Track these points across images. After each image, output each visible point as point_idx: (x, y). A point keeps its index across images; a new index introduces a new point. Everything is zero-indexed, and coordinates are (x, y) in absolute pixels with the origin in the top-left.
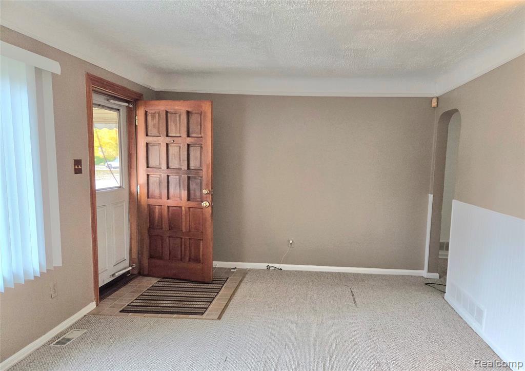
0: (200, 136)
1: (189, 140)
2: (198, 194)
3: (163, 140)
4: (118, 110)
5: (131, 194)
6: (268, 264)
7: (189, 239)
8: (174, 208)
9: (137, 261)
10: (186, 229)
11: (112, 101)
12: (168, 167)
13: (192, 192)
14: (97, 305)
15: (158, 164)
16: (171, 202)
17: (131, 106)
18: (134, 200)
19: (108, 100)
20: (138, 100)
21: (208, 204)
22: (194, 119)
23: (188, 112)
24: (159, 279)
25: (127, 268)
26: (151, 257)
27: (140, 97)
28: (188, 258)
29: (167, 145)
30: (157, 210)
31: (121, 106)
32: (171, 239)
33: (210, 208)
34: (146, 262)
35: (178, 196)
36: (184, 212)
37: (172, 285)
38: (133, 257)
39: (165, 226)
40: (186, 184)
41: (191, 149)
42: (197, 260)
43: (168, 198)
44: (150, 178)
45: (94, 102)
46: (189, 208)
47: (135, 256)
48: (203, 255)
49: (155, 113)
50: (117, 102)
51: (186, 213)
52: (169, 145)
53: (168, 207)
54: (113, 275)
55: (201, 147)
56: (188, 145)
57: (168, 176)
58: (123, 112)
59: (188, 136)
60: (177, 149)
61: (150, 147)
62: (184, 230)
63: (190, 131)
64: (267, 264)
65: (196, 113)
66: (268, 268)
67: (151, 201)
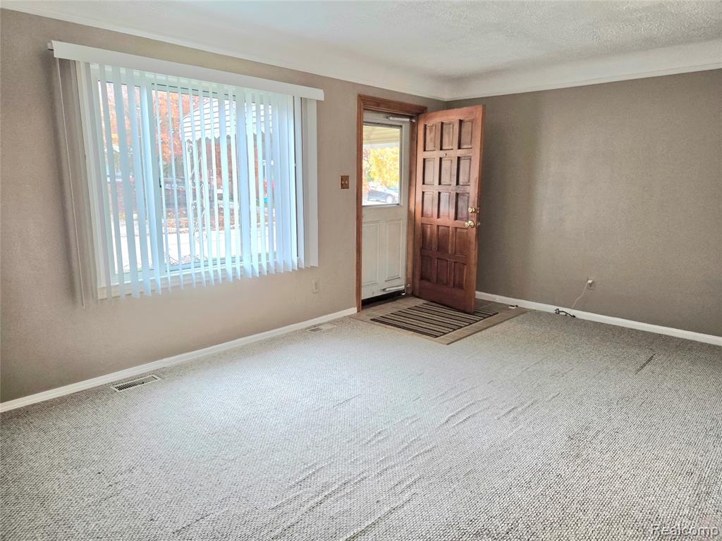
0: (470, 147)
1: (460, 153)
2: (465, 212)
3: (438, 154)
4: (401, 126)
5: (409, 212)
6: (558, 308)
7: (455, 262)
8: (443, 228)
9: (411, 280)
10: (452, 250)
11: (391, 118)
12: (440, 184)
13: (459, 210)
14: (358, 311)
15: (432, 181)
16: (441, 221)
17: (414, 121)
18: (411, 217)
19: (387, 118)
20: (420, 114)
21: (472, 224)
22: (466, 128)
23: (461, 122)
24: (425, 302)
25: (400, 286)
26: (422, 278)
27: (423, 111)
28: (452, 283)
29: (441, 159)
30: (429, 230)
31: (404, 122)
32: (439, 260)
33: (474, 229)
34: (417, 282)
35: (447, 216)
36: (451, 233)
37: (437, 309)
38: (408, 277)
39: (434, 246)
40: (454, 201)
41: (462, 162)
42: (460, 286)
43: (438, 217)
44: (425, 195)
45: (364, 120)
46: (456, 228)
47: (410, 276)
48: (466, 281)
49: (433, 126)
50: (396, 119)
51: (453, 234)
52: (443, 160)
53: (438, 226)
54: (384, 290)
55: (470, 159)
56: (459, 158)
57: (439, 193)
58: (406, 127)
59: (459, 148)
60: (449, 163)
61: (427, 163)
62: (450, 252)
63: (462, 142)
64: (556, 307)
65: (468, 121)
66: (558, 312)
67: (425, 220)
